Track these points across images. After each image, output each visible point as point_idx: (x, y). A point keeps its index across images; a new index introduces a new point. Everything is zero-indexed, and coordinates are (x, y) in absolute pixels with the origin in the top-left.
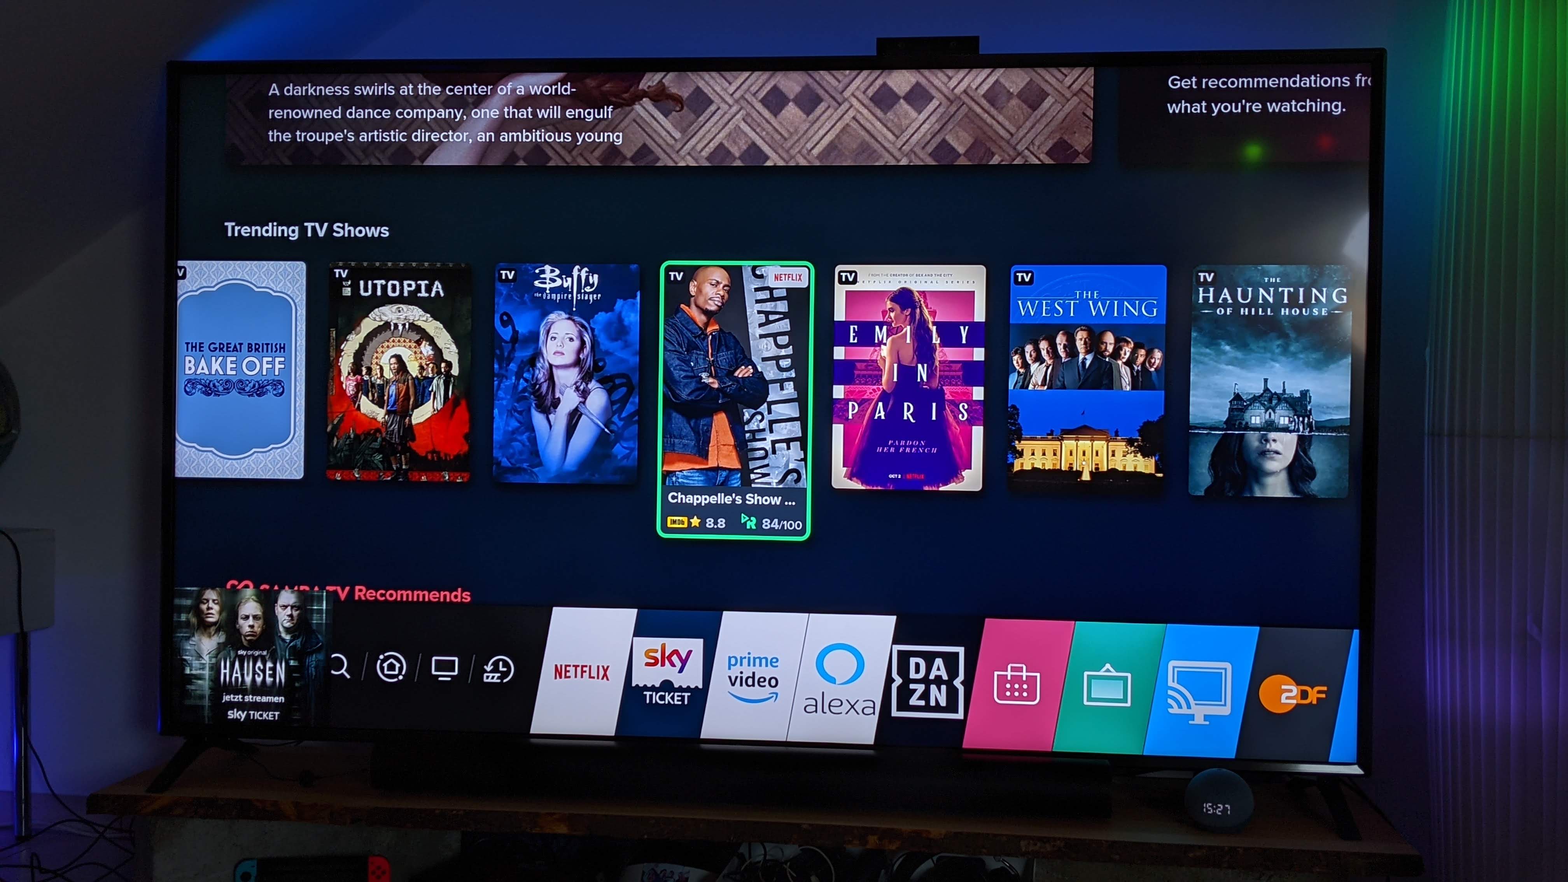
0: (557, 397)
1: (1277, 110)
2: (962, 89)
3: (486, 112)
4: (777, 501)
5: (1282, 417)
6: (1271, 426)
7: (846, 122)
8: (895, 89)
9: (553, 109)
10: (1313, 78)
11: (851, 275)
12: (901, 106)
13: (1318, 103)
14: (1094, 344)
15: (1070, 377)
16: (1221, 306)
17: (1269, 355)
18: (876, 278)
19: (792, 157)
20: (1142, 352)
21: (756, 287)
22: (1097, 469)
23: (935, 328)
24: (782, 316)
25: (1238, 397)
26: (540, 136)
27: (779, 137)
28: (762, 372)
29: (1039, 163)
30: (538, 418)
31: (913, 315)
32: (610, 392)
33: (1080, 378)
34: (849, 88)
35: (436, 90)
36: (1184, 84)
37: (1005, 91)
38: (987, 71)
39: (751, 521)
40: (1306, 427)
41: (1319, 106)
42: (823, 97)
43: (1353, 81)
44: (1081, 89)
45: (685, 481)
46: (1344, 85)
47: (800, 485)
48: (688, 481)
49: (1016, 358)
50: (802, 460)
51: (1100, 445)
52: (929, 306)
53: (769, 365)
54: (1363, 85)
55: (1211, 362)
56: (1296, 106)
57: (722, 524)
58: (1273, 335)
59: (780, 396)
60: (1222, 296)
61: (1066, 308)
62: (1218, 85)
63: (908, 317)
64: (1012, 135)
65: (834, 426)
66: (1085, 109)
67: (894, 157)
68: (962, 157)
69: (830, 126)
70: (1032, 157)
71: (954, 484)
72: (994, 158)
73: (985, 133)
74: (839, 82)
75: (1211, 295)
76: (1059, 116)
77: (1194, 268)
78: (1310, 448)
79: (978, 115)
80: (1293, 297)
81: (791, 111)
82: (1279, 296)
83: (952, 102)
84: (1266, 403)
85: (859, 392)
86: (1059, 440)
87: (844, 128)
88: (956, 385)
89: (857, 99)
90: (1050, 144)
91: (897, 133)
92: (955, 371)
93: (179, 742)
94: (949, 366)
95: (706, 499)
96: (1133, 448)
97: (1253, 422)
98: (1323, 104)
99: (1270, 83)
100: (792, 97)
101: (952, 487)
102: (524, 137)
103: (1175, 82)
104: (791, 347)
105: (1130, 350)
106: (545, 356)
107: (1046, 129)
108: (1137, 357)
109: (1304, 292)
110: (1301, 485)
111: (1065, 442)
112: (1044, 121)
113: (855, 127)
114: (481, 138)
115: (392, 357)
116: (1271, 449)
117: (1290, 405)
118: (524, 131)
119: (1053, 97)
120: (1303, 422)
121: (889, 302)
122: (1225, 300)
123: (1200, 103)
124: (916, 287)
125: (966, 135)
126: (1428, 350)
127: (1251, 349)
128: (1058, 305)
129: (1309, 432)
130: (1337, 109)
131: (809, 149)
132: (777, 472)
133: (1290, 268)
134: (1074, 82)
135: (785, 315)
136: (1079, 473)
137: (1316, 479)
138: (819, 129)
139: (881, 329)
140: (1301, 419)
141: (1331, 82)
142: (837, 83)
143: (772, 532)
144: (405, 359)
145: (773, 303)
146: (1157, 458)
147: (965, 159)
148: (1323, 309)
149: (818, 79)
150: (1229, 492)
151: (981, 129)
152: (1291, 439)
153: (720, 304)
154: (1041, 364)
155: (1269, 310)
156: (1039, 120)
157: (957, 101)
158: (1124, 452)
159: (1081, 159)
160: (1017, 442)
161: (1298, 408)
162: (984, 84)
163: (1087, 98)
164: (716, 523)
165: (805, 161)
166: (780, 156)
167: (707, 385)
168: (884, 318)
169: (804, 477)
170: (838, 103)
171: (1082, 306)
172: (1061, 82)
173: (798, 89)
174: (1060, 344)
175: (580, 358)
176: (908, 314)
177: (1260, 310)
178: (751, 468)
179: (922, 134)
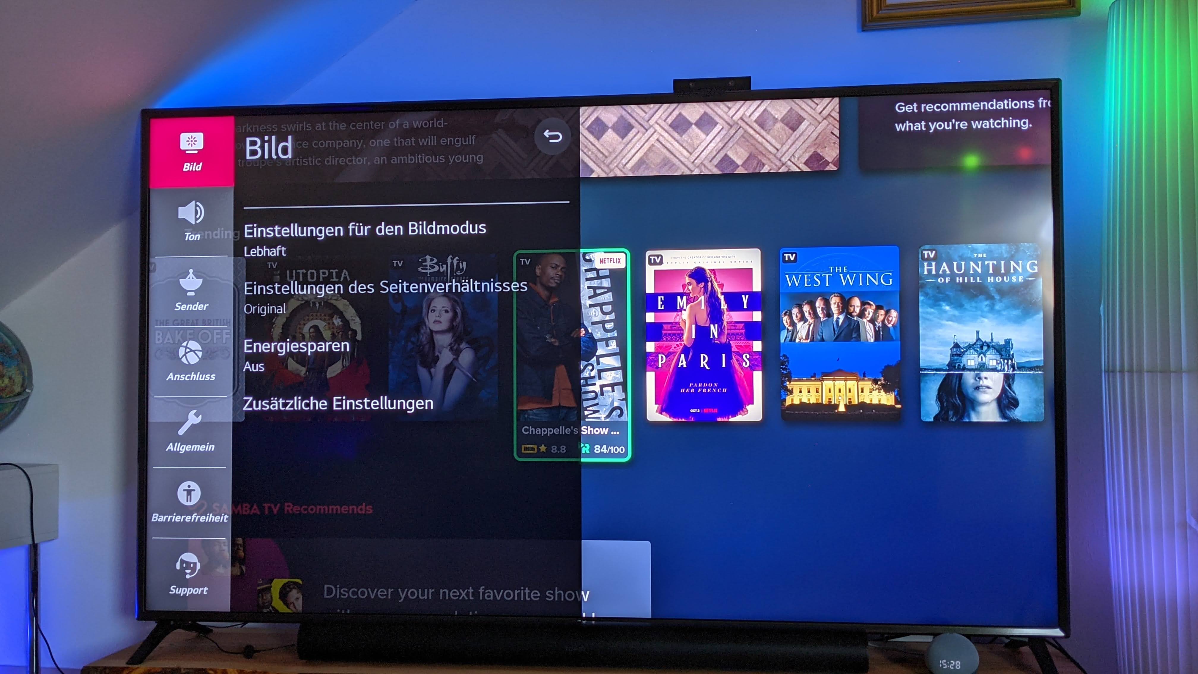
0: (436, 355)
1: (979, 127)
2: (739, 117)
3: (380, 142)
4: (604, 431)
5: (991, 359)
6: (982, 367)
7: (652, 143)
8: (688, 118)
9: (431, 138)
10: (1006, 102)
11: (658, 259)
12: (693, 130)
13: (1011, 121)
14: (845, 305)
15: (828, 333)
16: (941, 276)
17: (979, 313)
18: (677, 260)
19: (612, 170)
20: (882, 312)
21: (586, 268)
22: (850, 402)
23: (723, 296)
24: (606, 290)
25: (956, 346)
26: (421, 158)
27: (601, 155)
28: (591, 333)
29: (799, 171)
30: (423, 372)
31: (706, 287)
32: (476, 350)
33: (835, 333)
34: (653, 117)
35: (342, 126)
36: (908, 109)
37: (771, 118)
38: (758, 102)
39: (586, 447)
40: (1010, 367)
41: (1012, 123)
42: (634, 125)
43: (1036, 104)
44: (829, 115)
45: (534, 417)
46: (1029, 107)
47: (623, 419)
48: (537, 418)
49: (785, 319)
50: (623, 400)
51: (852, 384)
52: (718, 280)
53: (597, 328)
54: (1044, 106)
55: (935, 319)
56: (994, 123)
57: (563, 449)
58: (982, 297)
59: (606, 351)
60: (942, 269)
61: (823, 280)
62: (933, 109)
63: (703, 289)
64: (778, 150)
65: (648, 373)
66: (833, 130)
67: (689, 168)
68: (740, 167)
69: (639, 146)
70: (793, 165)
71: (741, 416)
72: (765, 168)
73: (757, 149)
74: (646, 113)
75: (933, 268)
76: (813, 135)
77: (920, 247)
78: (1013, 383)
79: (752, 136)
80: (996, 269)
81: (610, 135)
82: (985, 268)
83: (731, 127)
84: (978, 349)
85: (666, 347)
86: (821, 381)
87: (650, 147)
88: (740, 340)
89: (660, 125)
90: (807, 156)
91: (690, 150)
92: (739, 329)
93: (152, 625)
94: (734, 326)
95: (551, 431)
96: (877, 386)
97: (969, 364)
98: (1014, 121)
99: (974, 106)
100: (610, 125)
101: (739, 418)
102: (411, 160)
103: (901, 108)
104: (614, 313)
105: (873, 311)
106: (427, 323)
107: (803, 145)
108: (878, 316)
109: (1004, 263)
110: (1007, 412)
111: (825, 383)
112: (802, 139)
113: (658, 146)
114: (377, 162)
115: (311, 327)
116: (983, 385)
117: (997, 351)
118: (409, 155)
119: (808, 121)
120: (1007, 363)
121: (687, 278)
122: (944, 271)
123: (920, 122)
124: (707, 267)
125: (743, 151)
126: (1102, 307)
127: (965, 309)
128: (816, 277)
129: (1012, 371)
130: (1025, 125)
131: (624, 164)
132: (604, 409)
133: (993, 246)
134: (824, 109)
135: (609, 290)
136: (837, 406)
137: (1019, 407)
138: (632, 148)
139: (682, 299)
140: (1006, 361)
141: (1020, 104)
142: (644, 114)
143: (602, 455)
144: (321, 329)
145: (599, 281)
146: (896, 393)
147: (743, 169)
148: (1020, 277)
149: (629, 112)
150: (952, 418)
151: (754, 146)
152: (999, 377)
153: (558, 282)
154: (804, 323)
155: (978, 278)
156: (798, 139)
157: (735, 126)
158: (870, 389)
159: (831, 167)
160: (788, 383)
161: (1003, 353)
162: (755, 113)
163: (834, 121)
164: (559, 449)
165: (621, 173)
166: (602, 170)
167: (551, 344)
168: (684, 290)
169: (625, 412)
170: (645, 128)
171: (835, 279)
172: (814, 110)
173: (615, 119)
174: (819, 308)
175: (453, 325)
176: (702, 286)
177: (972, 278)
178: (584, 406)
179: (710, 150)
